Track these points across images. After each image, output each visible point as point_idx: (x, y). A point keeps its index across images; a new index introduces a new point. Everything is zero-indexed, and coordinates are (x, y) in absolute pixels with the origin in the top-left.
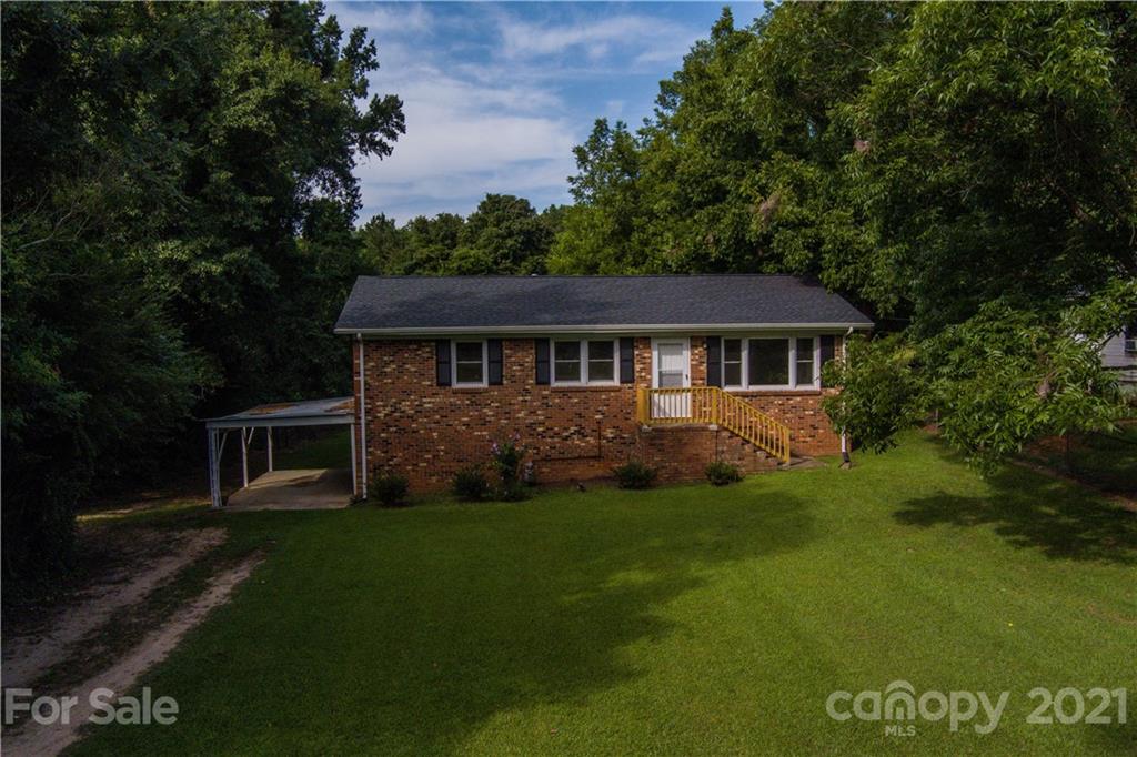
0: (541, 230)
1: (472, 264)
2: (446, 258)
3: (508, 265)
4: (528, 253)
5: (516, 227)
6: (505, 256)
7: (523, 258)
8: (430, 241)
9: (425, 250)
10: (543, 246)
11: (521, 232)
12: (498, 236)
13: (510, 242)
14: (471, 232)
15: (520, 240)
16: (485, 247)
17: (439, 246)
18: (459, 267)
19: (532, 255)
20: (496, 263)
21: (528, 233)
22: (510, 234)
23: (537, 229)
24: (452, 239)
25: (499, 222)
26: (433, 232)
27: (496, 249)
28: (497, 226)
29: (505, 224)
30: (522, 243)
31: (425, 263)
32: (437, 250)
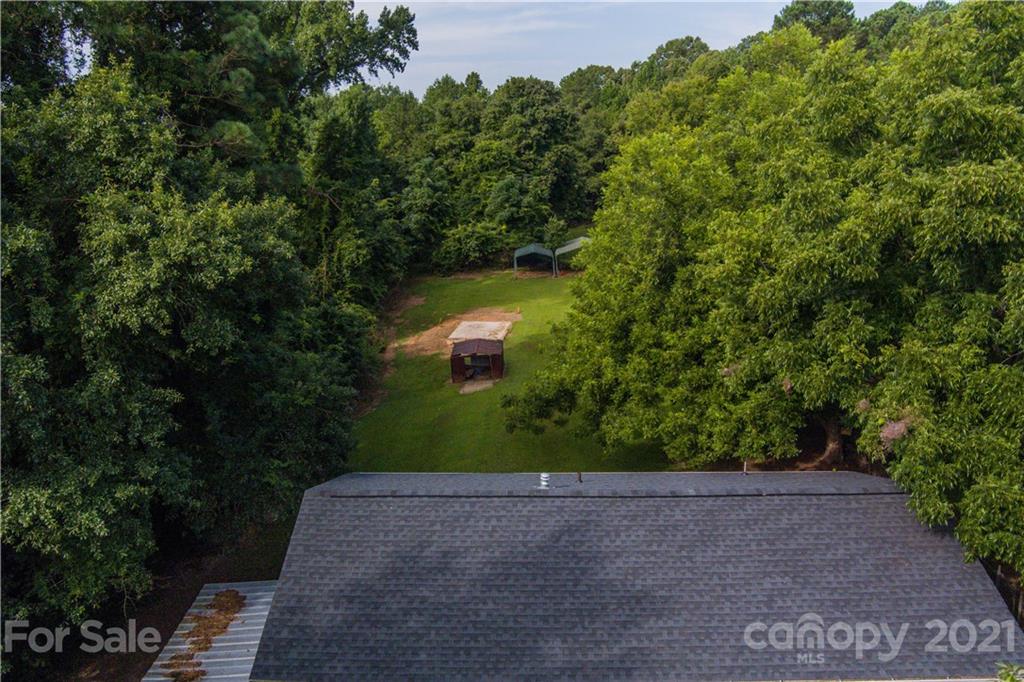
0: (567, 117)
1: (494, 157)
2: (469, 146)
3: (532, 156)
4: (553, 141)
5: (540, 115)
6: (529, 147)
7: (547, 147)
8: (452, 126)
9: (448, 136)
10: (568, 134)
11: (545, 119)
12: (523, 125)
13: (534, 132)
14: (495, 118)
15: (544, 129)
16: (508, 137)
17: (462, 132)
18: (482, 161)
19: (556, 143)
20: (519, 154)
21: (552, 122)
22: (534, 122)
23: (562, 116)
24: (475, 124)
25: (522, 111)
26: (456, 117)
27: (520, 140)
28: (521, 112)
29: (529, 112)
30: (546, 132)
31: (447, 150)
32: (460, 136)
